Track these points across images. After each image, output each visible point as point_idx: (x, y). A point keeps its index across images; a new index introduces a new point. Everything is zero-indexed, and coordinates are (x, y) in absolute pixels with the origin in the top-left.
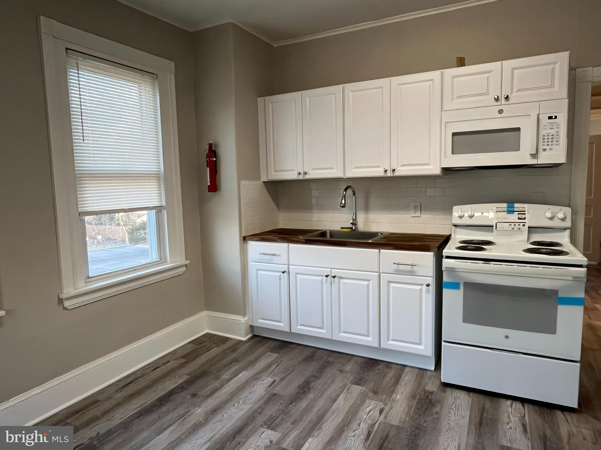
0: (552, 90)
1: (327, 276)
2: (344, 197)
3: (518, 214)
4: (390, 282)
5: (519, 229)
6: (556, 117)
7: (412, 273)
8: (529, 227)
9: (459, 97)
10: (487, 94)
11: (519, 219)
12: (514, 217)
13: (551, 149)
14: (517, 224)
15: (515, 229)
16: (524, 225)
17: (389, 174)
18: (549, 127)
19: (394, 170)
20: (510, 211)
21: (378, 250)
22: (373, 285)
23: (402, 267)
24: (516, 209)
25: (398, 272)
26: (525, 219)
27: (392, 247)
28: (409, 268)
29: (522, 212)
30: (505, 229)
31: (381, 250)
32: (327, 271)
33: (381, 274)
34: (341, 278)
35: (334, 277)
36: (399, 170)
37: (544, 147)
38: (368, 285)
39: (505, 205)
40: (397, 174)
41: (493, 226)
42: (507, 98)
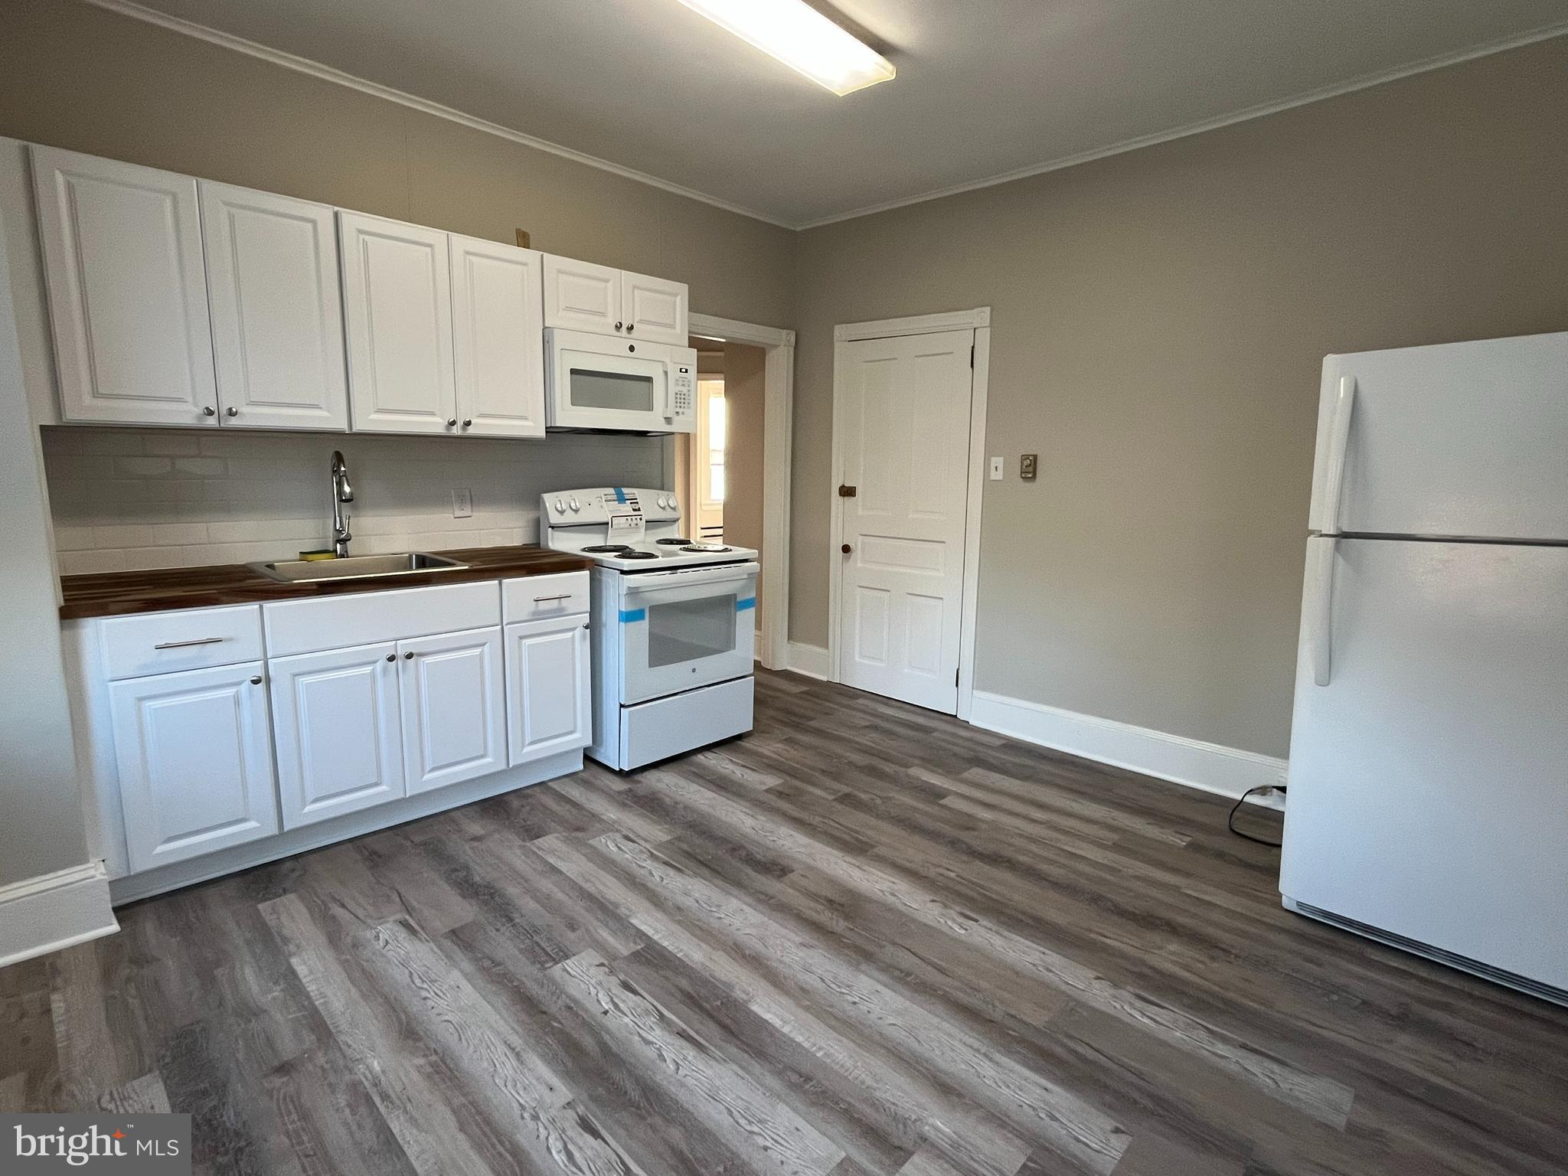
0: (673, 331)
1: (392, 659)
2: (344, 478)
3: (631, 503)
4: (521, 638)
5: (637, 524)
6: (686, 371)
7: (559, 612)
8: (646, 522)
9: (568, 309)
10: (603, 314)
11: (634, 510)
12: (627, 508)
13: (683, 413)
14: (634, 518)
15: (633, 525)
16: (641, 519)
17: (456, 431)
18: (680, 383)
19: (468, 423)
20: (621, 499)
21: (496, 582)
22: (490, 652)
23: (543, 606)
24: (627, 497)
25: (537, 616)
26: (639, 510)
27: (524, 573)
28: (555, 604)
29: (634, 501)
30: (622, 526)
31: (505, 581)
32: (388, 648)
33: (506, 628)
34: (421, 655)
35: (410, 656)
36: (476, 424)
37: (678, 410)
38: (481, 656)
39: (611, 491)
40: (471, 431)
41: (607, 523)
42: (630, 328)
